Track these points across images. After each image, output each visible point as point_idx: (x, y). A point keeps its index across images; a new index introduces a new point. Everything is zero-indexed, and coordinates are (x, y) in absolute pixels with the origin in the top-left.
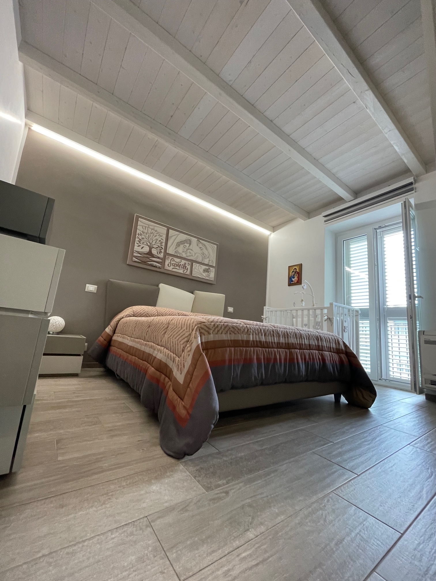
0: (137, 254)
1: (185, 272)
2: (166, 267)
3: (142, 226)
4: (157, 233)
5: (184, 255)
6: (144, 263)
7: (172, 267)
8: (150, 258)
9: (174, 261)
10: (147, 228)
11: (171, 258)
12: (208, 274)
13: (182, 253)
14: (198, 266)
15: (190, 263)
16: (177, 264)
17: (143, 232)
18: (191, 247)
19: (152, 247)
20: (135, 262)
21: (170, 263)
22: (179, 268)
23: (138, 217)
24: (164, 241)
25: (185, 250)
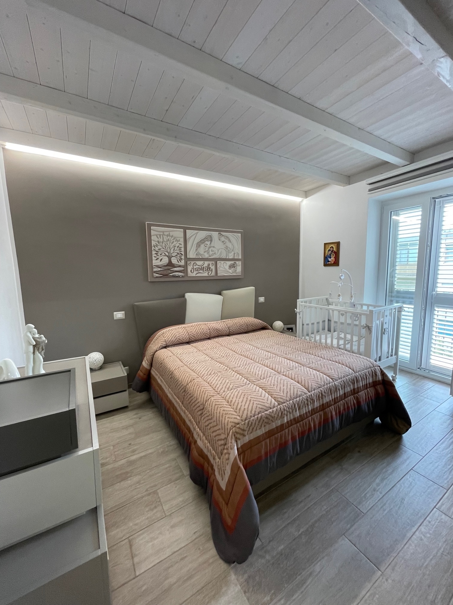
0: (157, 269)
1: (210, 274)
2: (190, 274)
3: (157, 235)
4: (173, 239)
5: (206, 256)
6: (166, 276)
7: (195, 272)
8: (171, 269)
9: (197, 265)
10: (161, 236)
11: (192, 262)
12: (235, 269)
13: (204, 254)
14: (222, 263)
15: (214, 262)
16: (200, 267)
17: (158, 242)
18: (212, 245)
19: (171, 256)
20: (157, 277)
21: (193, 268)
22: (203, 271)
23: (150, 226)
24: (183, 246)
25: (207, 249)
